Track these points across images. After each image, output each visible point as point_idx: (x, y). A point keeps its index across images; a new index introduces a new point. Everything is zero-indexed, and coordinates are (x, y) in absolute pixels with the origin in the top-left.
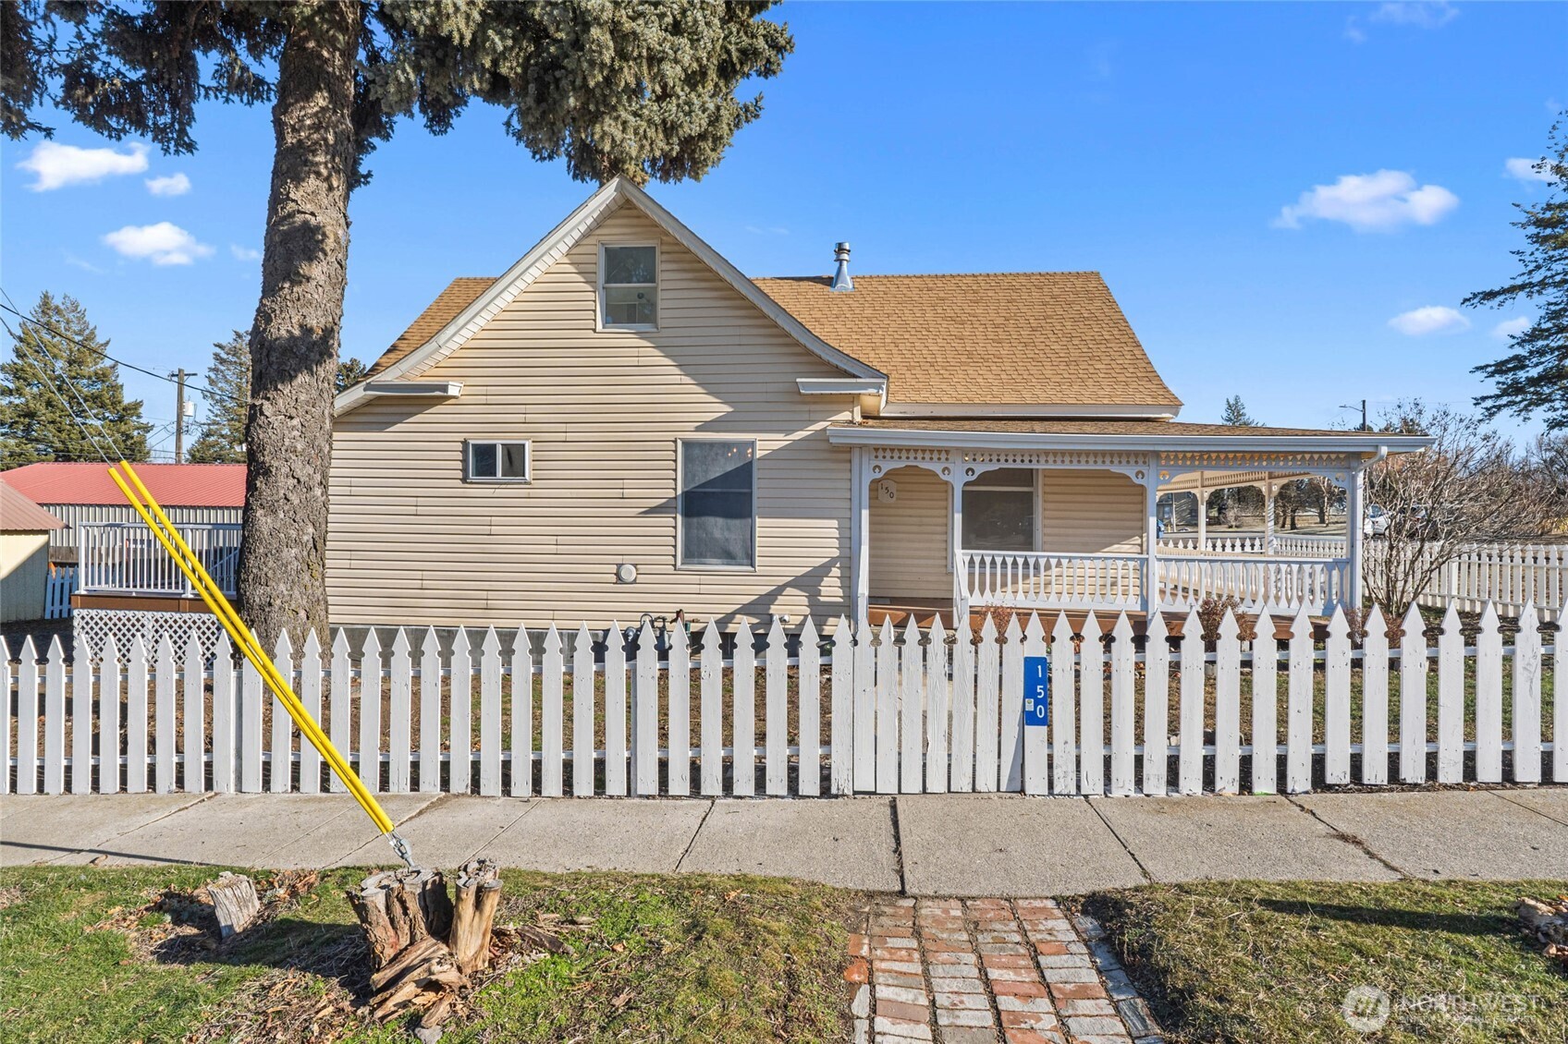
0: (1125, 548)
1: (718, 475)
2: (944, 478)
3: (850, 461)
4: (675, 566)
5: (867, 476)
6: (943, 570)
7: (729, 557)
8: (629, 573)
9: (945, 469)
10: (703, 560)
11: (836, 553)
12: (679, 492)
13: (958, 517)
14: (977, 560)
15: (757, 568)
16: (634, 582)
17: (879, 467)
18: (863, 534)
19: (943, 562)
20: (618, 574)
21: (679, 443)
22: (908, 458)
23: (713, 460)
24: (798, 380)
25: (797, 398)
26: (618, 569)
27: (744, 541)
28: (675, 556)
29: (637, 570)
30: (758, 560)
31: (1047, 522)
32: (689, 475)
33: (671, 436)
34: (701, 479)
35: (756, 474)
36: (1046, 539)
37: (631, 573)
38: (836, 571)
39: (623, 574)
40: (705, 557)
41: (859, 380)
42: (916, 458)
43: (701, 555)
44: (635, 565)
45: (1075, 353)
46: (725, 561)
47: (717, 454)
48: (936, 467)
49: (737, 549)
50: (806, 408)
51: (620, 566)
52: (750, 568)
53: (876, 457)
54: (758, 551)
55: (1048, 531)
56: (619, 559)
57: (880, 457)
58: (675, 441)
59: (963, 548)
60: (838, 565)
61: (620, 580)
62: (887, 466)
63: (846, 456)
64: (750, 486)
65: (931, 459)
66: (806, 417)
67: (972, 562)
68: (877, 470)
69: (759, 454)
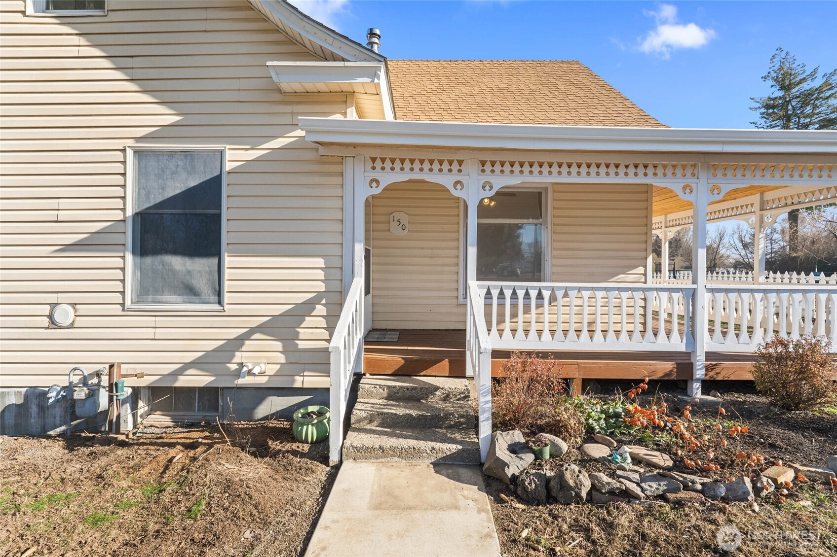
0: (630, 278)
1: (178, 191)
2: (456, 193)
3: (342, 174)
4: (123, 305)
5: (363, 192)
6: (454, 302)
7: (190, 292)
8: (65, 315)
9: (458, 182)
10: (159, 297)
11: (321, 287)
12: (130, 212)
13: (473, 252)
14: (495, 293)
15: (226, 307)
16: (72, 326)
17: (377, 182)
18: (356, 263)
19: (454, 294)
20: (51, 317)
21: (130, 153)
22: (412, 169)
23: (173, 173)
24: (269, 63)
25: (277, 97)
26: (52, 311)
27: (210, 273)
28: (123, 293)
29: (75, 310)
30: (227, 297)
31: (555, 253)
32: (143, 192)
33: (119, 144)
34: (157, 198)
35: (225, 192)
36: (555, 269)
37: (67, 314)
38: (321, 310)
39: (57, 317)
40: (162, 294)
41: (347, 64)
42: (421, 170)
43: (157, 292)
44: (74, 305)
45: (573, 105)
46: (186, 298)
47: (177, 166)
48: (446, 180)
49: (202, 284)
50: (288, 109)
51: (54, 306)
52: (217, 307)
53: (374, 168)
54: (227, 285)
55: (555, 261)
56: (52, 298)
57: (378, 168)
58: (123, 150)
59: (478, 280)
60: (324, 302)
61: (53, 324)
62: (388, 178)
63: (337, 168)
64: (219, 207)
65: (441, 170)
66: (288, 120)
67: (488, 294)
68: (374, 184)
69: (228, 166)
